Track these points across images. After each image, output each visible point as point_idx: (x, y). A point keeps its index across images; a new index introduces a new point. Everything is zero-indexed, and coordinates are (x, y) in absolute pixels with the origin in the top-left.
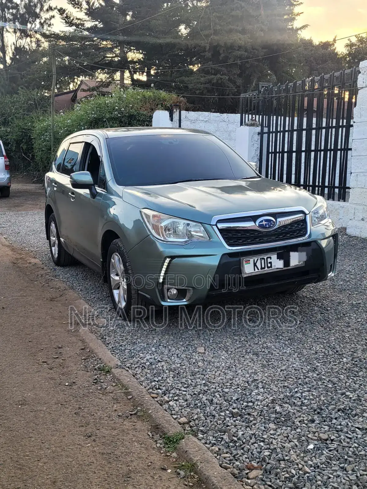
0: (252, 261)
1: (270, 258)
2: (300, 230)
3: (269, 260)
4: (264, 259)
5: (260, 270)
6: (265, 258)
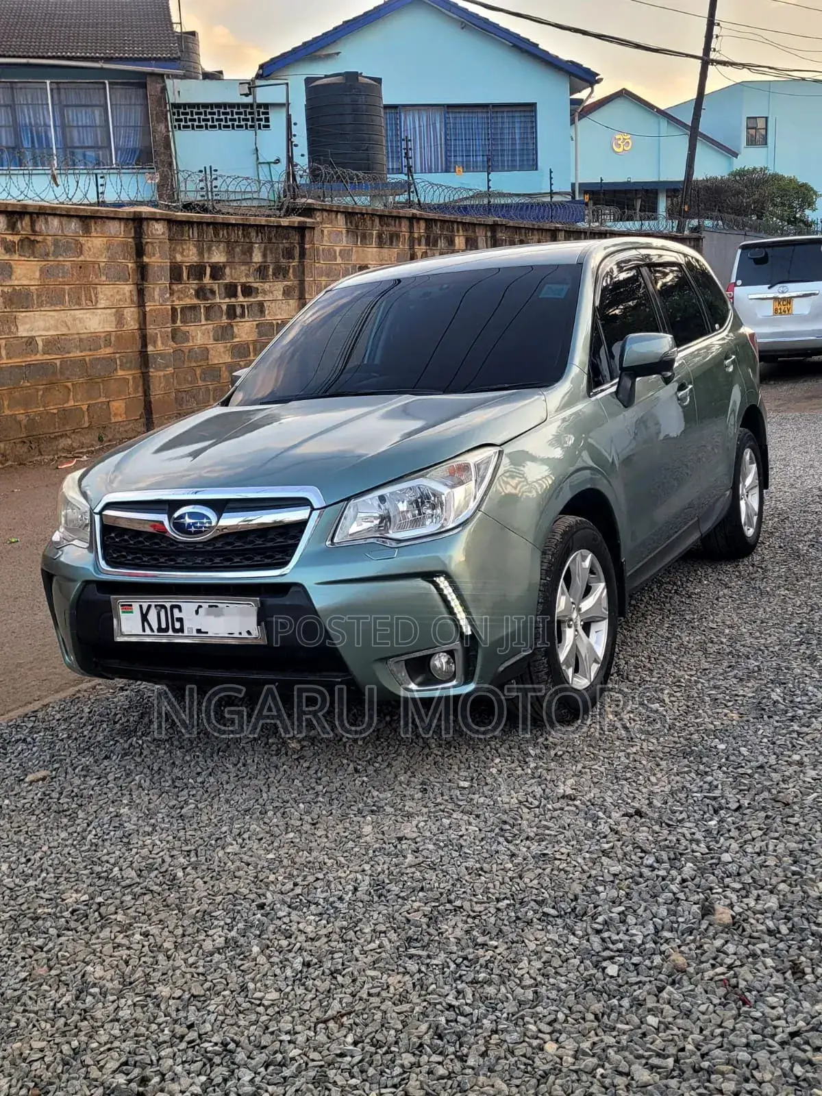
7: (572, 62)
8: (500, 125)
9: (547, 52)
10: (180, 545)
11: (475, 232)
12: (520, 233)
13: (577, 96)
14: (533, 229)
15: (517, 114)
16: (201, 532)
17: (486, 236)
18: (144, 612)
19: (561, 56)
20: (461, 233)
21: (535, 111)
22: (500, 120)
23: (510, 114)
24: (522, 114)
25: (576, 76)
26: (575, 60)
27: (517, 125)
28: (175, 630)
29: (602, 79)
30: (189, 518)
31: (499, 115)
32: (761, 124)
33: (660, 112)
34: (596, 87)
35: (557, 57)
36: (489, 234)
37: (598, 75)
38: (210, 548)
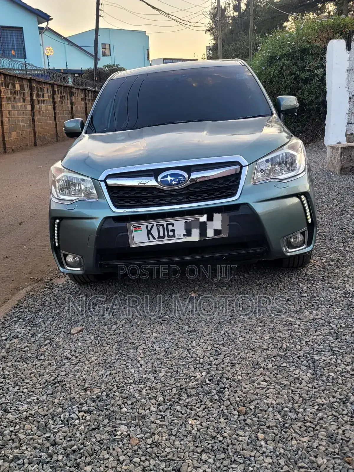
0: (144, 227)
1: (173, 225)
2: (228, 188)
3: (170, 227)
4: (163, 225)
5: (157, 240)
6: (165, 224)
7: (38, 9)
8: (6, 36)
9: (26, 4)
10: (167, 192)
11: (22, 82)
12: (40, 84)
13: (40, 25)
14: (44, 83)
15: (14, 32)
16: (179, 183)
17: (27, 84)
18: (149, 229)
19: (32, 7)
20: (17, 82)
21: (23, 31)
22: (5, 34)
23: (10, 32)
24: (16, 32)
25: (40, 16)
26: (39, 9)
27: (14, 37)
28: (169, 236)
29: (52, 19)
30: (171, 177)
31: (5, 31)
32: (107, 47)
33: (64, 38)
34: (49, 22)
35: (31, 7)
36: (28, 84)
37: (50, 16)
38: (186, 192)
